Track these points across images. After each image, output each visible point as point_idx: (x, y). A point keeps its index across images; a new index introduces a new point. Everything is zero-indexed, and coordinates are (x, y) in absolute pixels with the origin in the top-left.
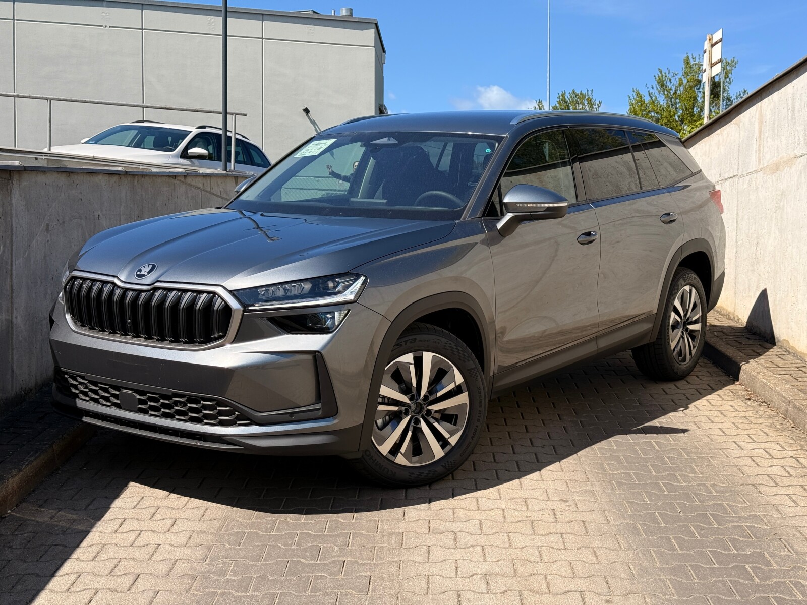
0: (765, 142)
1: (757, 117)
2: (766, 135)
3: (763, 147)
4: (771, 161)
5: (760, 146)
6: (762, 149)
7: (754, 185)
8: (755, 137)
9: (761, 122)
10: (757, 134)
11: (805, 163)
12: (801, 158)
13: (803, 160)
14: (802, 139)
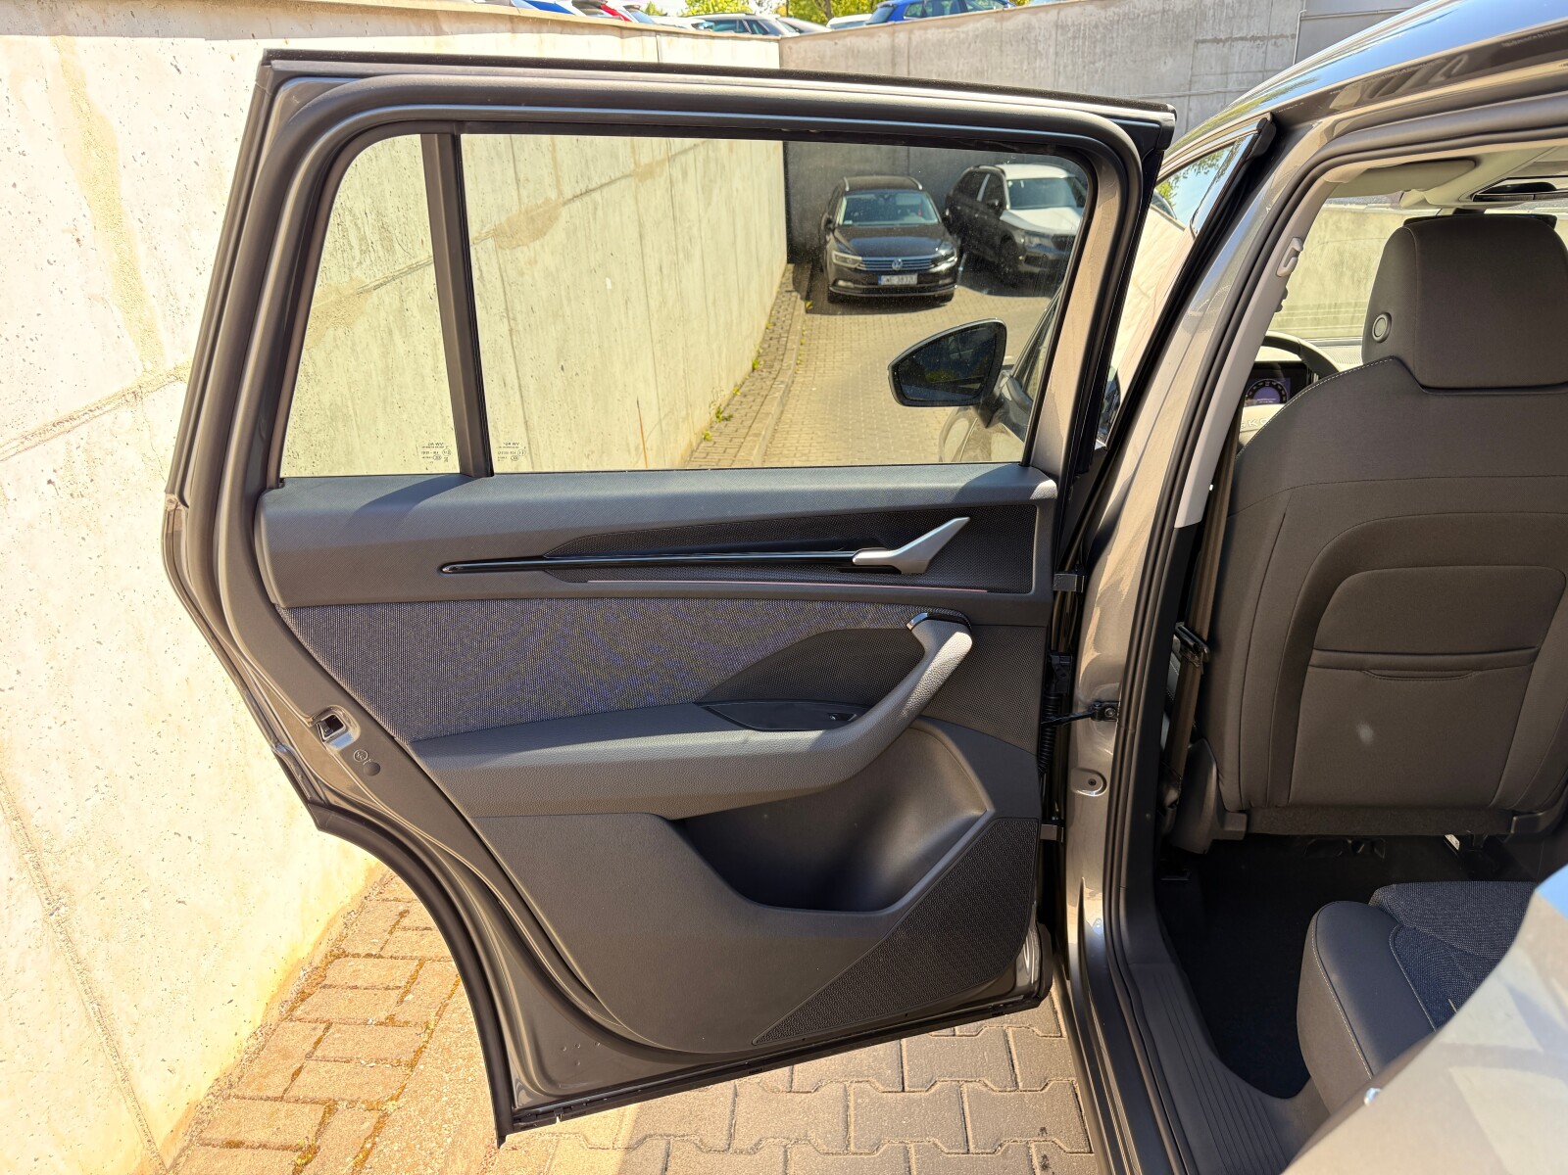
11: (397, 303)
12: (383, 290)
13: (388, 296)
14: (372, 235)
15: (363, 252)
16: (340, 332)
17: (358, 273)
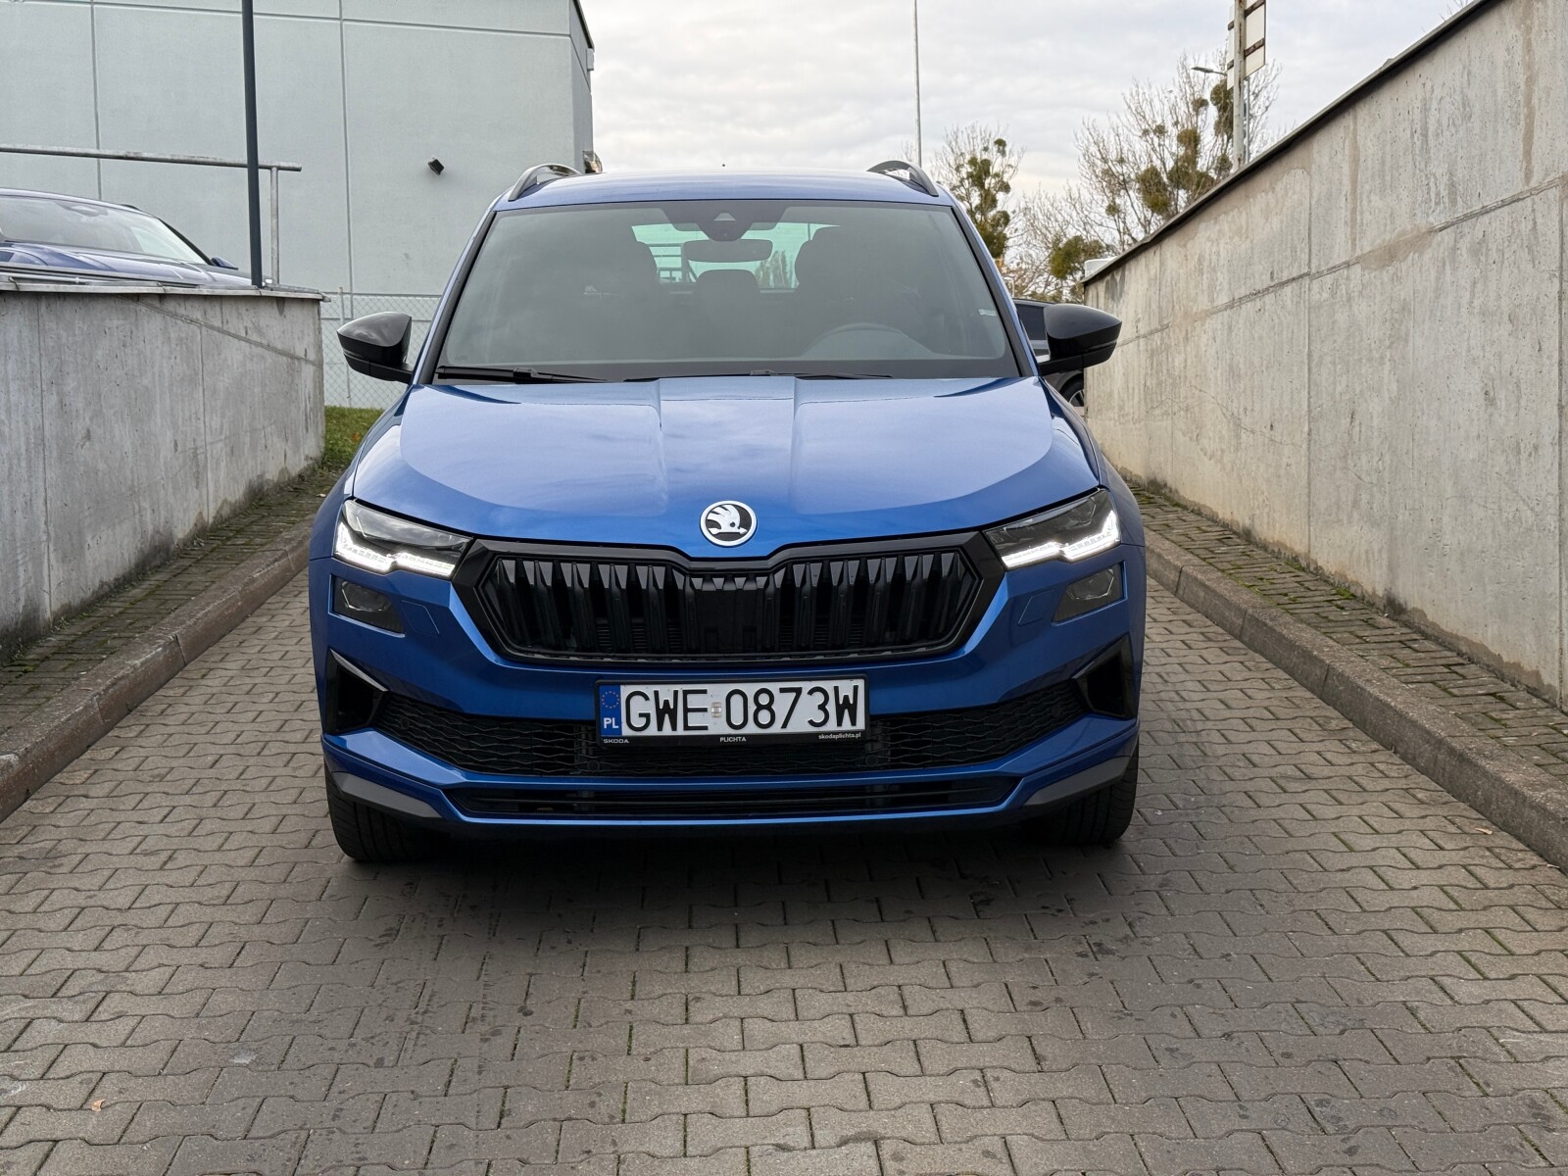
0: (1365, 202)
1: (1347, 152)
2: (1367, 187)
3: (1362, 213)
4: (1378, 241)
5: (1354, 211)
6: (1359, 218)
7: (1344, 292)
8: (1344, 193)
9: (1355, 161)
10: (1347, 186)
11: (1452, 243)
12: (1444, 232)
13: (1447, 236)
14: (1444, 193)
15: (1437, 204)
16: (1416, 255)
17: (1431, 219)
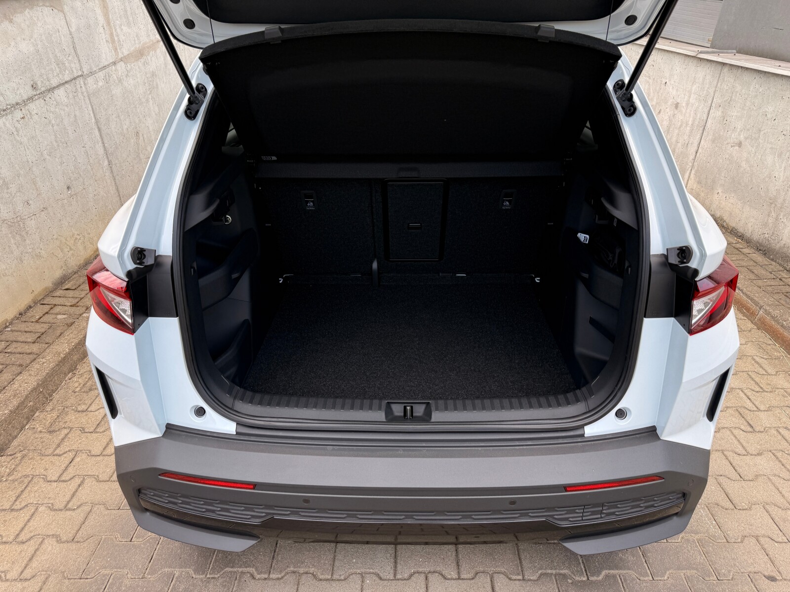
0: (118, 30)
2: (118, 22)
6: (116, 39)
8: (101, 25)
16: (153, 52)
